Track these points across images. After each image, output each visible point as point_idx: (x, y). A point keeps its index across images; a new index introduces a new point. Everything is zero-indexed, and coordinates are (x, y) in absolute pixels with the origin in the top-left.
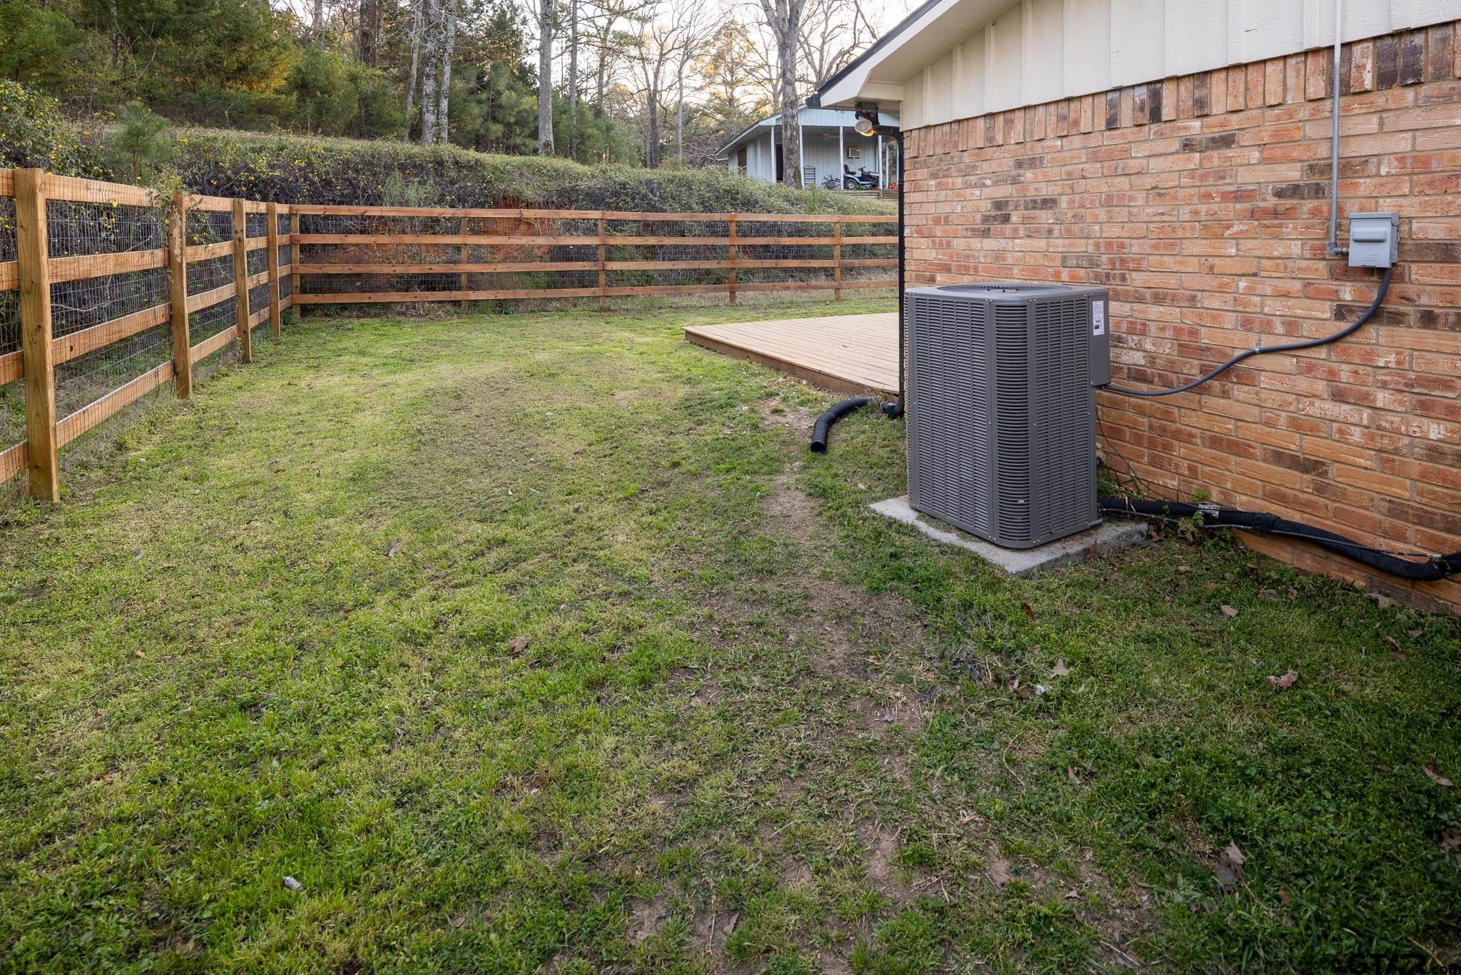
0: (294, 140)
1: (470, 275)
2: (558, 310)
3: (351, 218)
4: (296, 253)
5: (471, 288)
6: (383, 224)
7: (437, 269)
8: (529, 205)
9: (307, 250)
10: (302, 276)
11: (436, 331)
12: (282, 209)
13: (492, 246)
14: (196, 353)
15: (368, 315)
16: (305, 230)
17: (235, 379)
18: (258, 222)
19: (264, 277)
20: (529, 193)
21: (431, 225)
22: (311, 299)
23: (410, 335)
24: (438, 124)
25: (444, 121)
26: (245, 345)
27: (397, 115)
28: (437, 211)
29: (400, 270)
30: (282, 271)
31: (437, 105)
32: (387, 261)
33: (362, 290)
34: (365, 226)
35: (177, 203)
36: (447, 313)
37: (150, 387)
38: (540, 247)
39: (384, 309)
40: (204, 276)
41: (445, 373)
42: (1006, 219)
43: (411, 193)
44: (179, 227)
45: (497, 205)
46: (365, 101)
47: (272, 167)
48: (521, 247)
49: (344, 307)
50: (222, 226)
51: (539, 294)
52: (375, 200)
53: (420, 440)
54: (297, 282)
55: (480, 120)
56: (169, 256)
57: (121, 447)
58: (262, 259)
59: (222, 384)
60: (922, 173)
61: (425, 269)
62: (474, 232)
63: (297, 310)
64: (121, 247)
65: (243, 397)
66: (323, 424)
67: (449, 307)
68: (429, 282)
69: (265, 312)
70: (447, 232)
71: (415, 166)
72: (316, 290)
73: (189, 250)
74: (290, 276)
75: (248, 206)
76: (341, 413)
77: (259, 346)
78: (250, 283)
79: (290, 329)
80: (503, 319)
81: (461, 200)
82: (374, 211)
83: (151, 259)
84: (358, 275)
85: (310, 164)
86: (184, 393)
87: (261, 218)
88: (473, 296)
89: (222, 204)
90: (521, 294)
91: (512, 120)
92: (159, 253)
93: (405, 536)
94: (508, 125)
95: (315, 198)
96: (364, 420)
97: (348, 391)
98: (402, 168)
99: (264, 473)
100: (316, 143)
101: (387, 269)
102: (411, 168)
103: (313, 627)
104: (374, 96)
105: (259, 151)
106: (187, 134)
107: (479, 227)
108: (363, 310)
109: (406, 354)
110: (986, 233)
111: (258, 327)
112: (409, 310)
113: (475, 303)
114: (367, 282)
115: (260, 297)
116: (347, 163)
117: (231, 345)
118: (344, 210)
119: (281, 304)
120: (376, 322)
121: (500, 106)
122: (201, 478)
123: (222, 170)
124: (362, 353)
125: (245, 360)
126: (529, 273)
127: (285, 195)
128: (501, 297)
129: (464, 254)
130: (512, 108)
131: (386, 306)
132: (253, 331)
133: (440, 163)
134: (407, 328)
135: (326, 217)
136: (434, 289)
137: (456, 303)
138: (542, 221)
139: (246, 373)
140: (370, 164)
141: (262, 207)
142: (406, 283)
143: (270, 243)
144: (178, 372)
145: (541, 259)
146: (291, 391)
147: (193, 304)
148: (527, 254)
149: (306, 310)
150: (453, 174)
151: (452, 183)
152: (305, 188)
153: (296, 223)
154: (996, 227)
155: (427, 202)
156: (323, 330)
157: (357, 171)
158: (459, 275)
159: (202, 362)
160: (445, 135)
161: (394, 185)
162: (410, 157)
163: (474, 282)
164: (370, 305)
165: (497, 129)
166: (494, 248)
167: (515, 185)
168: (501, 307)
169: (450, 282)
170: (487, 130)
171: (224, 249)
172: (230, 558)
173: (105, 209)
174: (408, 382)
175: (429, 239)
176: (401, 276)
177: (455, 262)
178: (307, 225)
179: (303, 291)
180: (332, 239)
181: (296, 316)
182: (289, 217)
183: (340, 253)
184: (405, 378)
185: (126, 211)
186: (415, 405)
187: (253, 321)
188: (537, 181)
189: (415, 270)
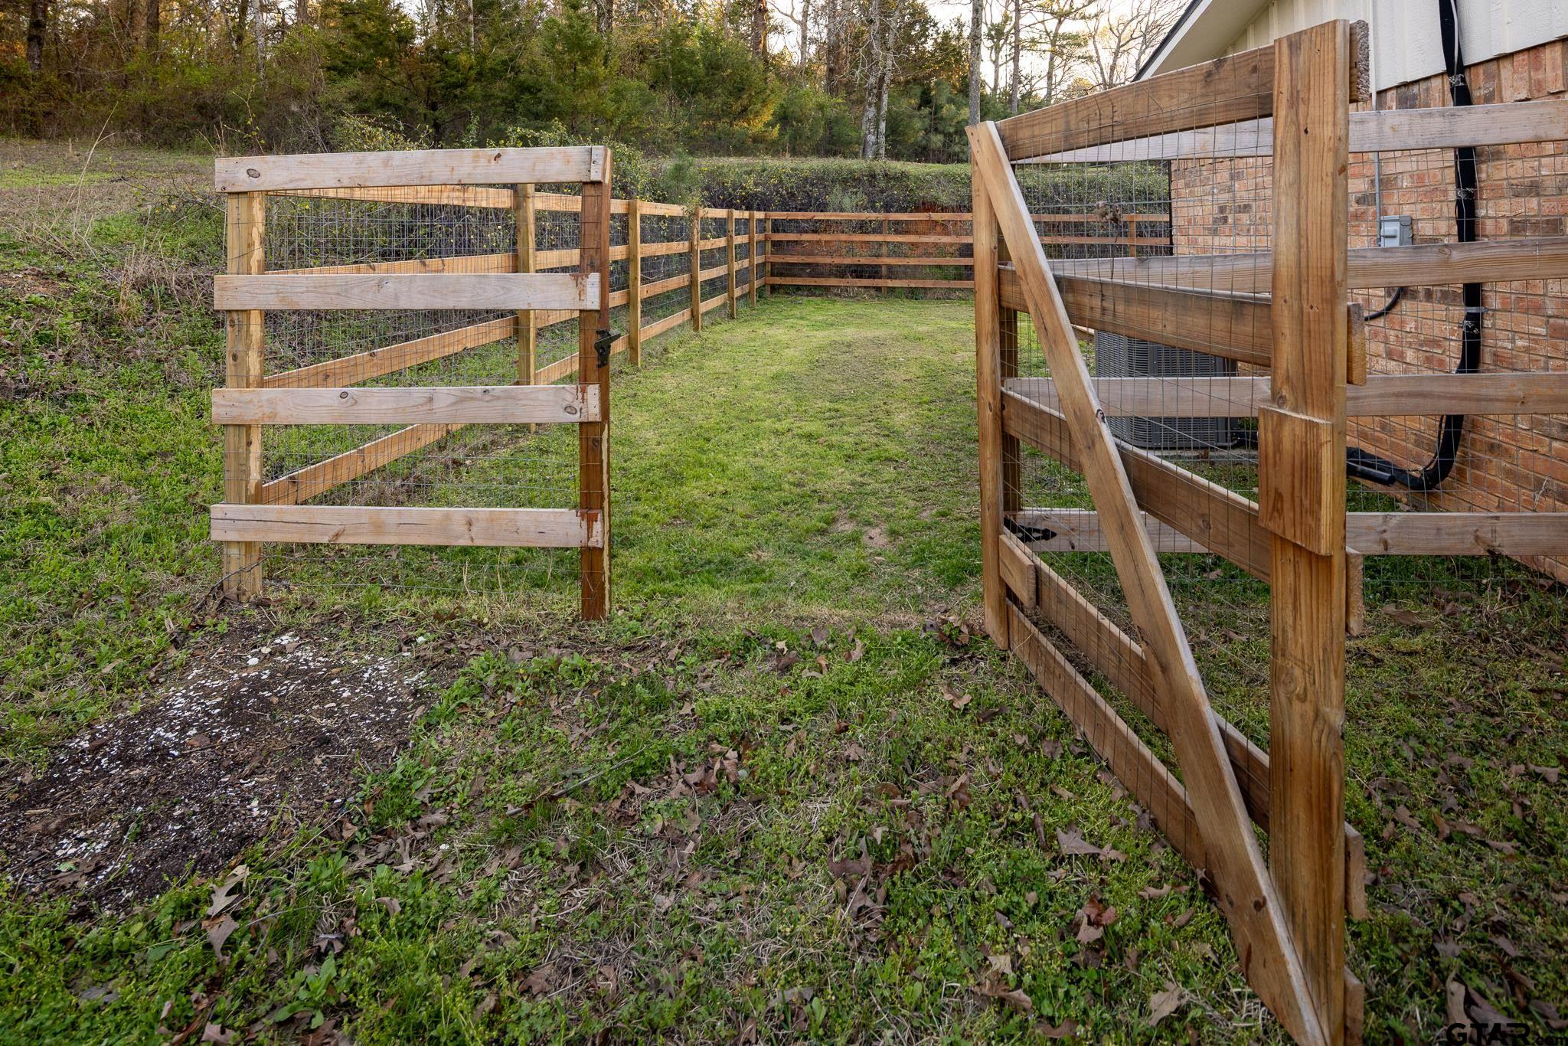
0: (772, 162)
1: (889, 267)
2: (960, 298)
3: (807, 221)
4: (769, 246)
5: (890, 278)
6: (827, 226)
7: (863, 261)
8: (944, 209)
9: (777, 244)
10: (773, 264)
11: (858, 308)
12: (759, 215)
13: (913, 244)
14: (704, 307)
15: (813, 295)
16: (775, 230)
17: (724, 326)
18: (744, 226)
19: (746, 263)
20: (944, 199)
21: (862, 227)
22: (778, 280)
23: (839, 309)
24: (877, 143)
25: (882, 139)
26: (732, 306)
27: (853, 134)
28: (866, 215)
29: (837, 261)
30: (758, 259)
31: (877, 127)
32: (830, 254)
33: (811, 275)
34: (816, 227)
35: (695, 214)
36: (871, 296)
37: (680, 321)
38: (951, 245)
39: (825, 290)
40: (710, 259)
41: (850, 333)
42: (1225, 220)
43: (847, 201)
44: (697, 227)
45: (917, 210)
46: (830, 124)
47: (756, 184)
48: (935, 245)
49: (798, 288)
50: (720, 227)
51: (944, 284)
52: (823, 207)
53: (817, 365)
54: (769, 268)
55: (922, 133)
56: (692, 245)
57: (666, 350)
58: (745, 251)
59: (718, 328)
60: (1181, 183)
61: (854, 261)
62: (897, 232)
63: (768, 288)
64: (670, 240)
65: (727, 335)
66: (766, 352)
67: (873, 292)
68: (858, 272)
69: (746, 287)
70: (874, 231)
71: (854, 180)
72: (781, 275)
73: (702, 242)
74: (764, 264)
75: (737, 214)
76: (776, 348)
77: (741, 308)
78: (736, 266)
79: (762, 301)
80: (912, 303)
81: (887, 208)
82: (820, 216)
83: (681, 247)
84: (808, 265)
85: (781, 181)
86: (696, 329)
87: (747, 221)
88: (890, 283)
89: (721, 213)
90: (929, 284)
91: (952, 130)
92: (687, 243)
93: (789, 401)
94: (948, 135)
95: (784, 207)
96: (789, 353)
97: (785, 338)
98: (845, 181)
99: (728, 369)
100: (786, 163)
101: (828, 260)
102: (850, 181)
103: (736, 423)
104: (837, 121)
105: (749, 173)
106: (706, 163)
107: (899, 228)
108: (811, 291)
109: (830, 321)
110: (1215, 232)
111: (742, 297)
112: (842, 293)
113: (892, 290)
114: (815, 270)
115: (743, 277)
116: (806, 179)
117: (724, 305)
118: (800, 216)
119: (757, 284)
120: (818, 300)
121: (942, 119)
122: (700, 368)
123: (726, 189)
124: (802, 318)
125: (732, 317)
126: (939, 267)
127: (764, 206)
128: (913, 285)
129: (884, 249)
130: (952, 120)
131: (827, 289)
132: (738, 299)
133: (873, 176)
134: (838, 305)
135: (791, 221)
136: (861, 277)
137: (878, 289)
138: (955, 223)
139: (731, 324)
140: (822, 180)
141: (746, 214)
142: (841, 271)
143: (751, 239)
144: (694, 317)
145: (952, 255)
146: (753, 335)
147: (704, 275)
148: (940, 250)
149: (774, 289)
150: (882, 185)
151: (882, 192)
152: (777, 199)
153: (769, 225)
154: (1221, 227)
155: (859, 208)
156: (783, 302)
157: (812, 185)
158: (880, 266)
159: (707, 313)
160: (882, 151)
161: (836, 195)
162: (851, 172)
163: (892, 272)
164: (816, 287)
165: (937, 140)
166: (914, 245)
167: (933, 192)
168: (913, 294)
169: (873, 272)
170: (928, 140)
171: (721, 242)
172: (708, 398)
173: (661, 218)
174: (822, 336)
175: (859, 238)
176: (838, 266)
177: (878, 256)
178: (777, 226)
179: (772, 275)
180: (792, 237)
181: (767, 293)
182: (765, 220)
183: (799, 248)
184: (820, 334)
185: (672, 219)
186: (821, 348)
187: (737, 292)
188: (951, 187)
189: (848, 261)
